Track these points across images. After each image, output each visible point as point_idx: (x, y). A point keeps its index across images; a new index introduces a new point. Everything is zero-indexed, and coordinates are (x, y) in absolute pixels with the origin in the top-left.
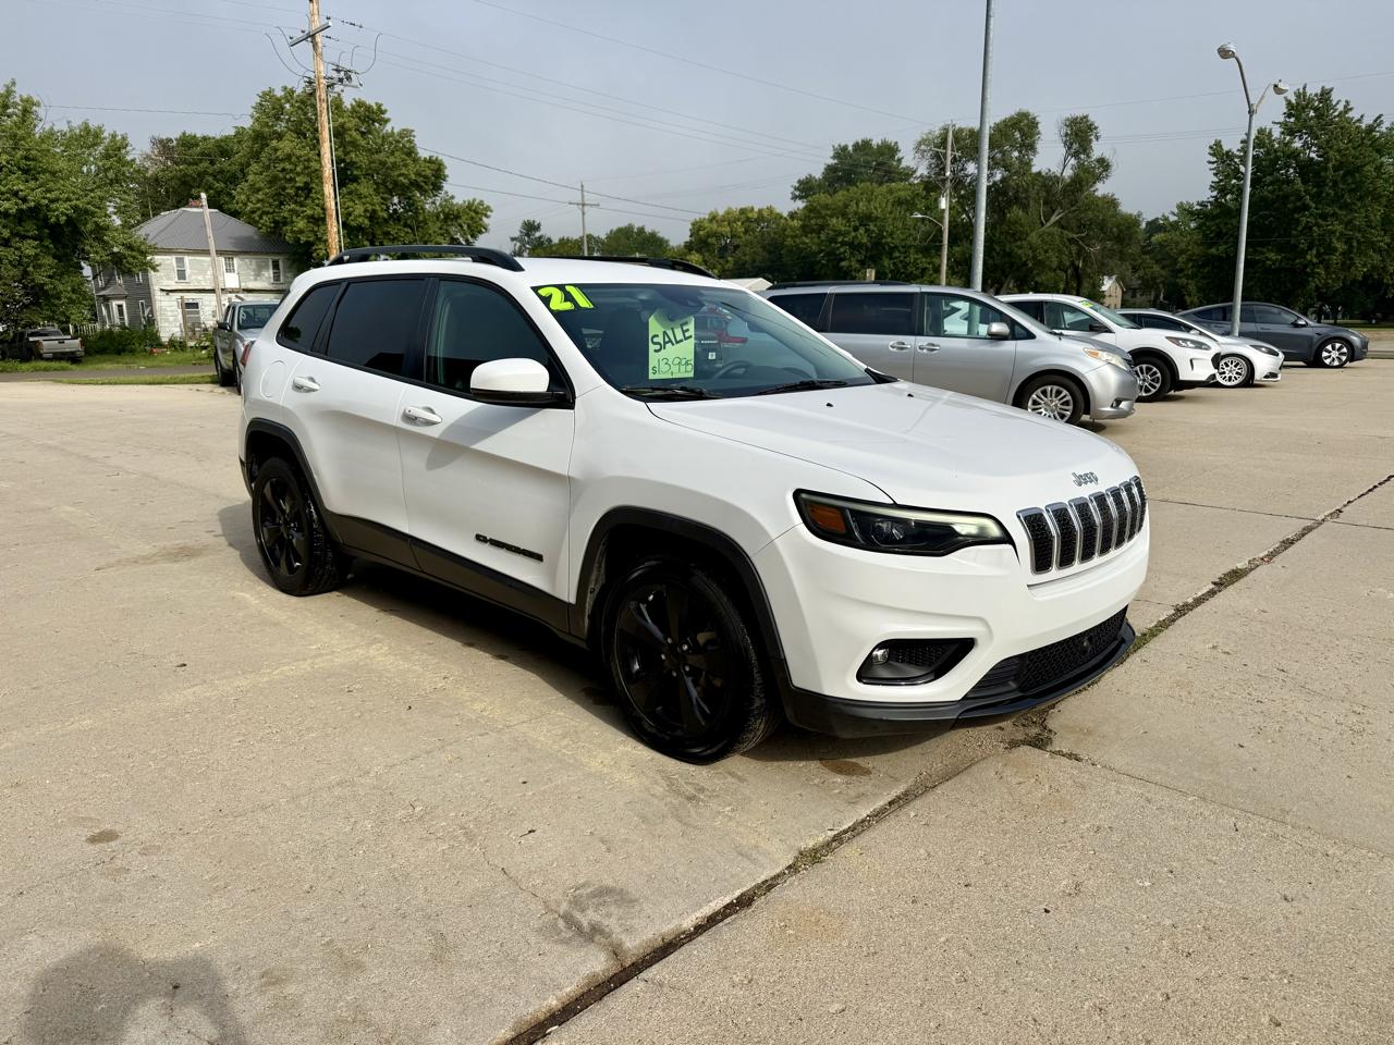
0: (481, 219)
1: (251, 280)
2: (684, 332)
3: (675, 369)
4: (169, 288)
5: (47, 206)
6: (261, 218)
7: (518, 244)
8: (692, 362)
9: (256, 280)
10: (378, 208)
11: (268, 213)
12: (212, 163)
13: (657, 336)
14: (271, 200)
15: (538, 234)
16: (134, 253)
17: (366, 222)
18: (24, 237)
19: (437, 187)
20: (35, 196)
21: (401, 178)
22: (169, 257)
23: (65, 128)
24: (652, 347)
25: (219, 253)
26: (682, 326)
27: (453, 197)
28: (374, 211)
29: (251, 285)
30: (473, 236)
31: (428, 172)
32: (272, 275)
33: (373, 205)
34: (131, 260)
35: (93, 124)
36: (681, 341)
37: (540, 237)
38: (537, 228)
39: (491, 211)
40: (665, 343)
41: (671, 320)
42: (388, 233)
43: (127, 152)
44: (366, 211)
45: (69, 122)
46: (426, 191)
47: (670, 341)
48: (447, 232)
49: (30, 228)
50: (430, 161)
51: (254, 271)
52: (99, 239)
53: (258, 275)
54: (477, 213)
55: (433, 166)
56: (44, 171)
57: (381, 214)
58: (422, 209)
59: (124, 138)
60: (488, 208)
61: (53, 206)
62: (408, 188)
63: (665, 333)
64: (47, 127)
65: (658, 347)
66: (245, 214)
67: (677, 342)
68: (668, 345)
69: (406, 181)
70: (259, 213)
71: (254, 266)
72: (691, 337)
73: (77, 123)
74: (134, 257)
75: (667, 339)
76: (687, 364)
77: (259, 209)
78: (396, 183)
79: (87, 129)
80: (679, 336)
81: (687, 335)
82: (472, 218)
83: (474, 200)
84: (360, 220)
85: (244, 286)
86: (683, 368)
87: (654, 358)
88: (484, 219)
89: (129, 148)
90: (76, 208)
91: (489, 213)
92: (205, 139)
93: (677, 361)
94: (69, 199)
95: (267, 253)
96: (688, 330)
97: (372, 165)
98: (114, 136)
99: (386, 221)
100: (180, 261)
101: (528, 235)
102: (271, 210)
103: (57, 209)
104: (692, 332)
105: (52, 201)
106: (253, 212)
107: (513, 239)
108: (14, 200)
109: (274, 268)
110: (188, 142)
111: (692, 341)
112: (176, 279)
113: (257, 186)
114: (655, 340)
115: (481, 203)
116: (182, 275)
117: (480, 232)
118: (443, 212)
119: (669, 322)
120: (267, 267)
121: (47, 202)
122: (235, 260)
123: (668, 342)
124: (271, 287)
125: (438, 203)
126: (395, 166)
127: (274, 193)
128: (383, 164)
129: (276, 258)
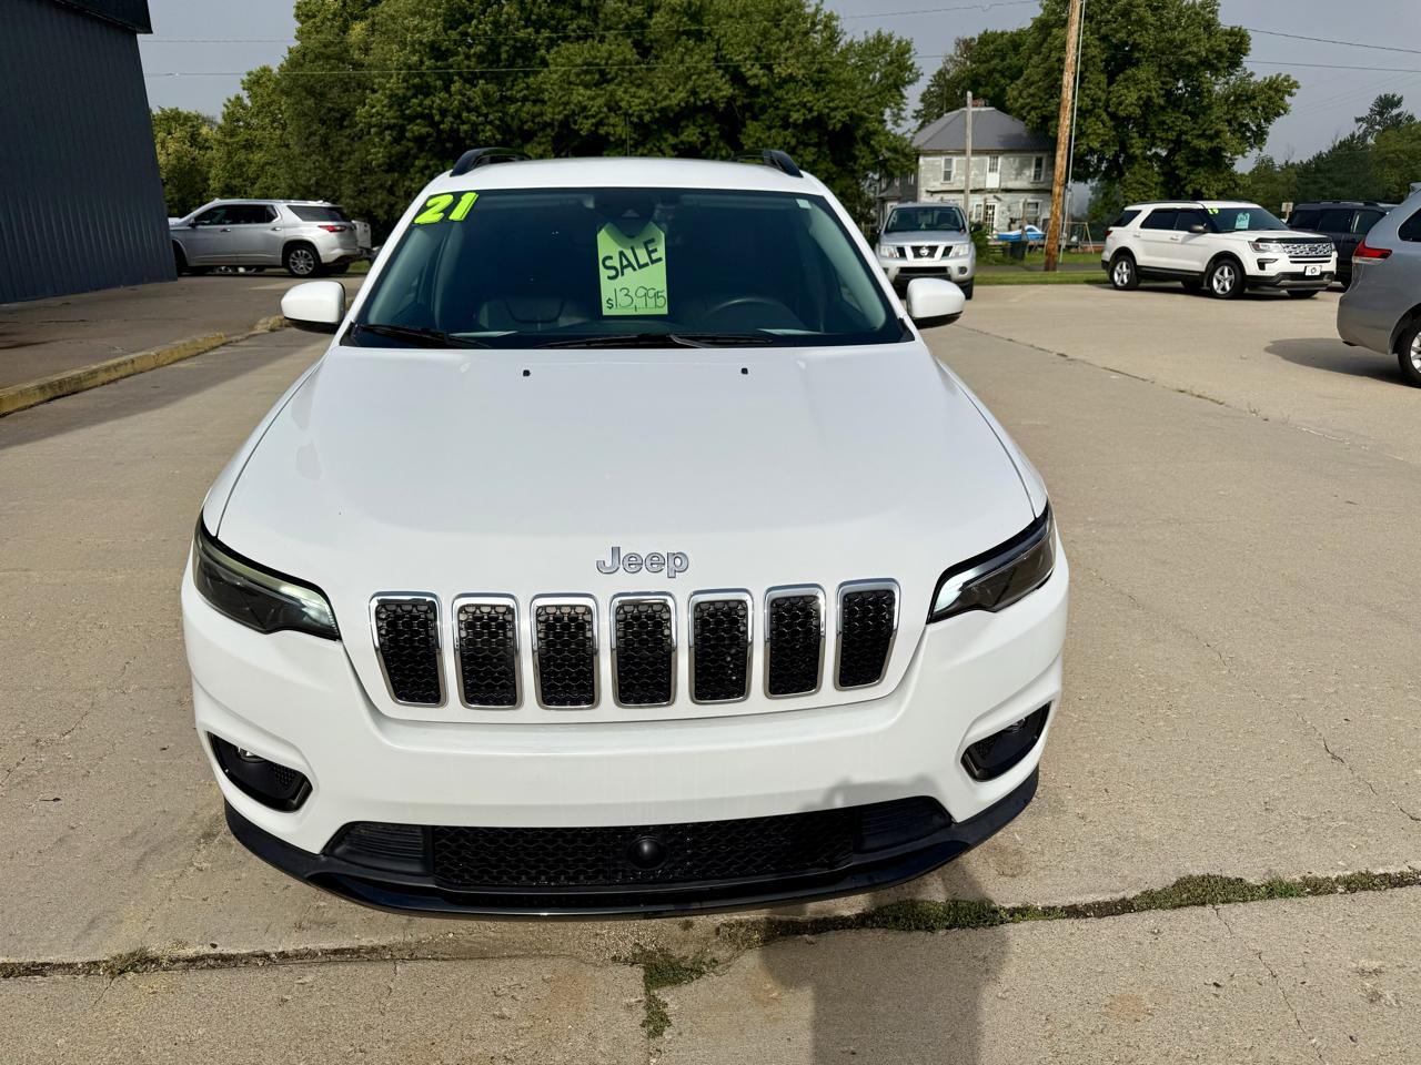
0: (1282, 99)
1: (1011, 180)
2: (649, 253)
3: (640, 302)
4: (933, 190)
5: (828, 114)
6: (1029, 113)
7: (1365, 125)
8: (665, 294)
9: (1016, 179)
10: (1154, 94)
11: (1034, 108)
12: (1003, 60)
13: (611, 258)
14: (1042, 95)
15: (1395, 112)
16: (897, 157)
17: (1138, 111)
18: (806, 145)
19: (1235, 64)
20: (819, 104)
21: (1189, 57)
22: (938, 158)
23: (862, 39)
24: (604, 273)
25: (976, 152)
26: (646, 245)
27: (1252, 74)
28: (1149, 98)
29: (1011, 185)
30: (1268, 120)
31: (1225, 46)
32: (1033, 174)
33: (1150, 91)
34: (894, 163)
35: (885, 33)
36: (647, 265)
37: (1399, 115)
38: (1398, 103)
39: (1298, 87)
40: (623, 268)
41: (631, 237)
42: (1164, 123)
43: (910, 57)
44: (1140, 98)
45: (866, 33)
46: (1218, 70)
47: (630, 265)
48: (1235, 117)
49: (814, 136)
50: (1232, 33)
51: (1016, 170)
52: (867, 144)
53: (1019, 173)
54: (1277, 91)
55: (1231, 39)
56: (833, 82)
57: (1156, 101)
58: (1209, 91)
59: (908, 44)
60: (1295, 85)
61: (832, 114)
62: (1196, 68)
63: (621, 254)
64: (849, 40)
65: (613, 273)
66: (1015, 110)
67: (641, 267)
68: (628, 271)
69: (1192, 60)
70: (1027, 108)
71: (1017, 165)
72: (660, 259)
73: (872, 33)
74: (897, 160)
75: (625, 263)
76: (656, 295)
77: (1029, 104)
78: (1181, 63)
79: (879, 38)
80: (643, 258)
81: (654, 256)
82: (1270, 98)
83: (1279, 75)
84: (1131, 109)
85: (1004, 186)
86: (651, 302)
87: (608, 288)
88: (1287, 97)
89: (912, 53)
90: (851, 116)
91: (1294, 90)
92: (1002, 34)
93: (642, 292)
94: (846, 107)
95: (1032, 151)
96: (655, 250)
97: (1159, 45)
98: (899, 42)
99: (1163, 108)
100: (948, 162)
101: (1381, 114)
102: (1041, 105)
103: (835, 117)
104: (661, 252)
105: (833, 109)
106: (1023, 108)
107: (1358, 120)
108: (803, 111)
109: (1036, 167)
110: (986, 39)
111: (662, 265)
112: (942, 180)
113: (1031, 79)
114: (608, 263)
115: (1287, 79)
116: (947, 176)
117: (1278, 115)
118: (1234, 93)
119: (628, 240)
120: (1029, 166)
121: (827, 111)
122: (1000, 159)
123: (626, 267)
124: (1030, 187)
125: (1231, 82)
126: (1184, 43)
127: (1046, 86)
128: (1171, 42)
129: (1040, 155)
